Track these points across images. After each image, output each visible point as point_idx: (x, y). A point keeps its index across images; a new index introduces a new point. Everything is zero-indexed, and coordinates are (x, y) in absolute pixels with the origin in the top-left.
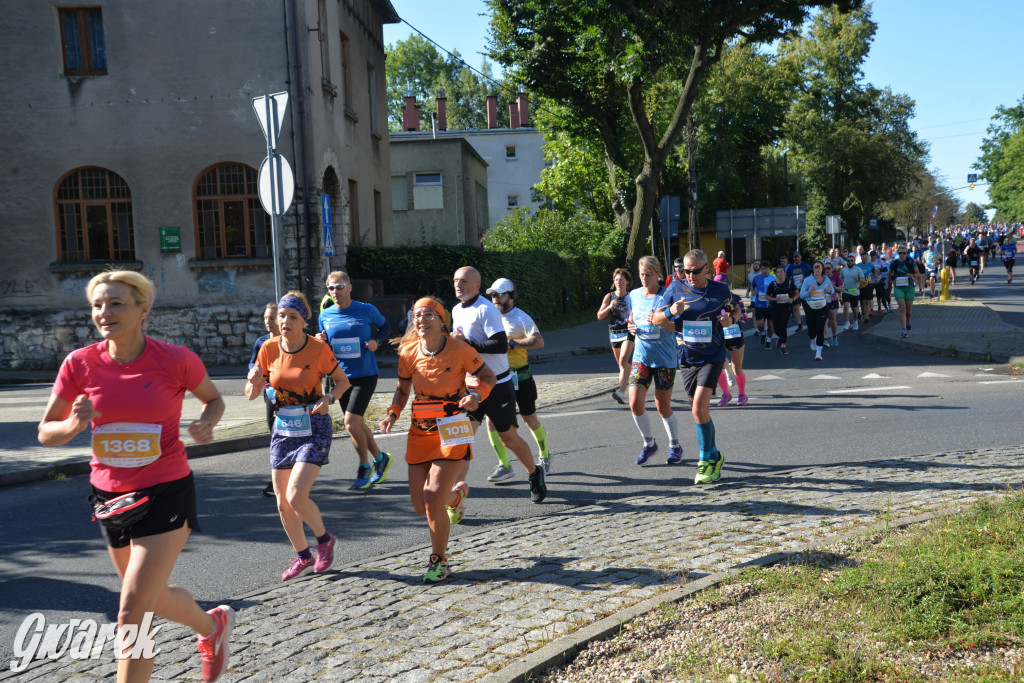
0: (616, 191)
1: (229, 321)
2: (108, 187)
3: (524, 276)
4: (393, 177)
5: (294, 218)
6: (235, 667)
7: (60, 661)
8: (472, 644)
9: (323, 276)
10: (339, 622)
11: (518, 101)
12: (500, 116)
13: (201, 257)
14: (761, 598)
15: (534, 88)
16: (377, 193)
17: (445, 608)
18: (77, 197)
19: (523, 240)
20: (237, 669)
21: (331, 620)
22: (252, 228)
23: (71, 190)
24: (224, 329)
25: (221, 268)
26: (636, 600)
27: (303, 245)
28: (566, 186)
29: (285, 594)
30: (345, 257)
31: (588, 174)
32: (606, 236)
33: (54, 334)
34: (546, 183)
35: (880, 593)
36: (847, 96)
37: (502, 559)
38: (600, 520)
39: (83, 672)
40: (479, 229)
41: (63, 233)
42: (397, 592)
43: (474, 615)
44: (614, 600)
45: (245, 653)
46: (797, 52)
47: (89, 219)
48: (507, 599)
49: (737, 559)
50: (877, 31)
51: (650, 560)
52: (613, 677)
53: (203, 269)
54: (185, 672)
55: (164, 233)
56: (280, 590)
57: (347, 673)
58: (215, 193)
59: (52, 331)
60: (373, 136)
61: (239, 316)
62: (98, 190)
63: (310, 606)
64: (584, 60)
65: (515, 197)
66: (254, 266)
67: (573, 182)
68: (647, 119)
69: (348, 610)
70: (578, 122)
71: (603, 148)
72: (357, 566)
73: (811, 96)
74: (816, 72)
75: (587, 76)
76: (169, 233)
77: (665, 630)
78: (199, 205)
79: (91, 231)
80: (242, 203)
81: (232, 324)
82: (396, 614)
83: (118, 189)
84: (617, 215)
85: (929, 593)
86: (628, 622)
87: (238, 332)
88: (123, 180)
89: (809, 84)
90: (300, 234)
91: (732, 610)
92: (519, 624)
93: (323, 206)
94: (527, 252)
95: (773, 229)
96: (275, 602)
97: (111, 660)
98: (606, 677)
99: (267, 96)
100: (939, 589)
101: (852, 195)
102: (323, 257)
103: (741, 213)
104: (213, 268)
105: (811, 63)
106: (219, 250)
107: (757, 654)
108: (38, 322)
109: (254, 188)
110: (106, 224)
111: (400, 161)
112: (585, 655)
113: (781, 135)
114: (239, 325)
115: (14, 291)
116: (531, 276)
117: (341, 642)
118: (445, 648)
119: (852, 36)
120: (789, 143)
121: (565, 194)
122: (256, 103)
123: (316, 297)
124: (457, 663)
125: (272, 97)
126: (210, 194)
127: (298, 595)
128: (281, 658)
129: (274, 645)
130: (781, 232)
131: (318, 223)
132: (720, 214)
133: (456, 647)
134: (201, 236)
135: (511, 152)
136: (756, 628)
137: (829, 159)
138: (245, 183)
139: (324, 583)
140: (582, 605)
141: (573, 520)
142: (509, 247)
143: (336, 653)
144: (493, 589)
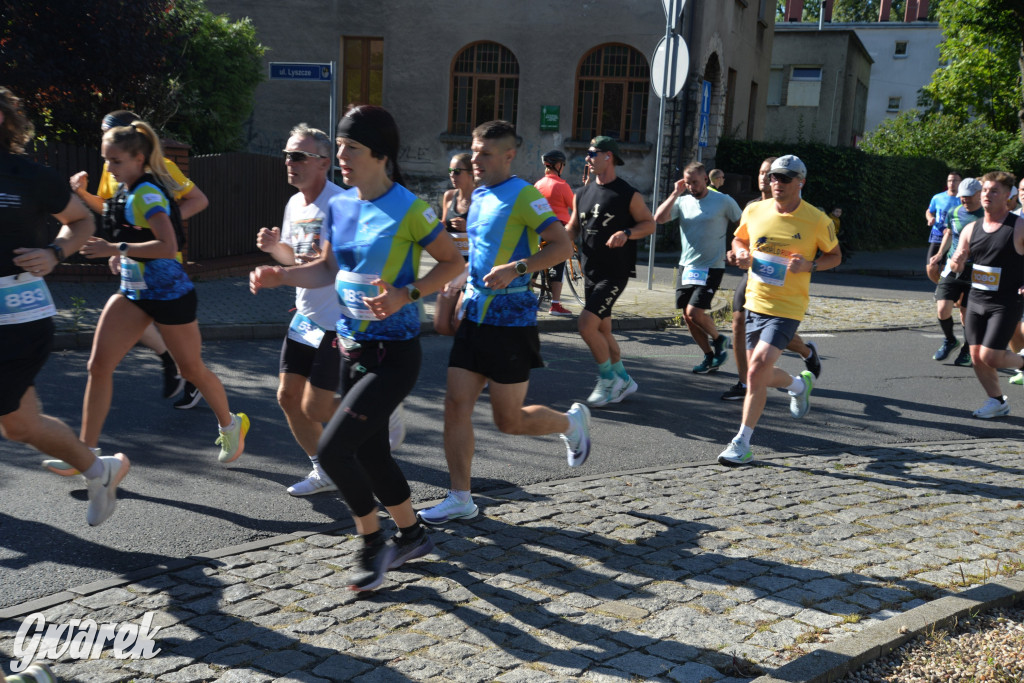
2: (500, 62)
3: (906, 185)
4: (773, 70)
5: (672, 104)
8: (888, 564)
10: (735, 515)
13: (577, 137)
16: (754, 85)
17: (848, 520)
18: (471, 71)
19: (907, 145)
21: (728, 512)
22: (629, 111)
27: (677, 133)
28: (961, 90)
29: (674, 477)
30: (716, 149)
31: (991, 77)
32: (1005, 147)
33: (438, 200)
34: (937, 86)
38: (1016, 456)
40: (853, 131)
41: (455, 105)
42: (792, 495)
43: (884, 533)
45: (645, 527)
47: (480, 94)
48: (920, 523)
53: (577, 150)
55: (545, 111)
56: (668, 472)
58: (598, 74)
59: (436, 198)
60: (759, 23)
62: (490, 65)
63: (701, 493)
65: (898, 99)
66: (626, 150)
67: (970, 86)
69: (743, 504)
70: (994, 16)
71: (1017, 44)
76: (548, 112)
78: (581, 85)
79: (478, 102)
80: (619, 87)
82: (796, 518)
83: (508, 65)
88: (513, 56)
90: (676, 121)
92: (940, 552)
93: (704, 93)
94: (912, 159)
96: (665, 483)
102: (696, 147)
108: (425, 188)
109: (646, 71)
110: (493, 99)
111: (781, 52)
115: (408, 157)
117: (742, 536)
118: (859, 562)
126: (592, 74)
127: (688, 480)
131: (695, 111)
133: (871, 564)
134: (579, 116)
135: (901, 49)
138: (628, 65)
139: (712, 473)
140: (1015, 546)
141: (982, 451)
142: (890, 152)
143: (739, 545)
144: (901, 510)
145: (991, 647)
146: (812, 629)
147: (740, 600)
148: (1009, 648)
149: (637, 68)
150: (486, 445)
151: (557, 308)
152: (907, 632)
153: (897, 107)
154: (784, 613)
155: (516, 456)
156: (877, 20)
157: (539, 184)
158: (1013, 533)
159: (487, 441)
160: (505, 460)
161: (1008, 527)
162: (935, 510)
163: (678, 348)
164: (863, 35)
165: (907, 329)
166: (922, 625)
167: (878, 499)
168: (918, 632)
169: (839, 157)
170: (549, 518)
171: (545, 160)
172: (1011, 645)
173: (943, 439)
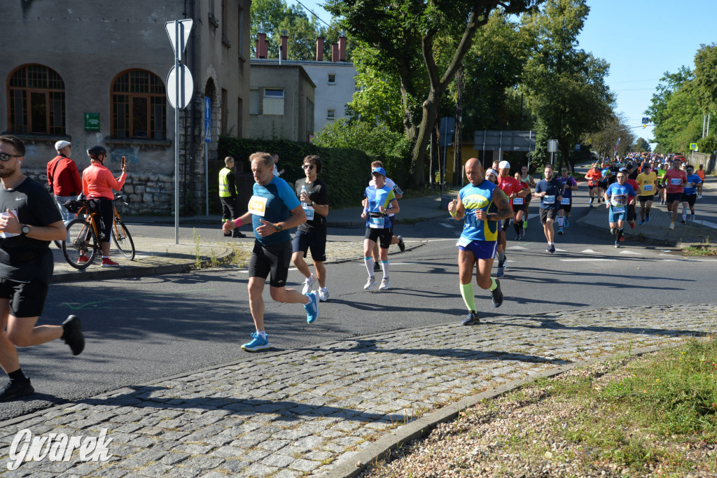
0: (407, 111)
1: (132, 184)
2: (48, 80)
3: (343, 167)
4: (252, 90)
5: (183, 112)
6: (177, 427)
7: (45, 415)
9: (202, 156)
11: (339, 43)
12: (324, 52)
13: (114, 136)
14: (553, 399)
15: (354, 34)
16: (240, 100)
17: (321, 394)
18: (25, 86)
19: (341, 141)
20: (179, 429)
22: (152, 117)
23: (20, 80)
24: (129, 189)
25: (128, 145)
26: (459, 396)
27: (189, 133)
28: (370, 105)
29: (202, 378)
30: (217, 143)
31: (386, 98)
32: (398, 142)
34: (357, 102)
35: (643, 399)
36: (567, 57)
37: (354, 362)
38: (419, 339)
39: (64, 424)
40: (307, 132)
41: (12, 111)
42: (284, 381)
43: (344, 400)
44: (443, 395)
45: (182, 417)
46: (534, 23)
47: (33, 103)
48: (366, 390)
49: (525, 371)
50: (590, 13)
51: (462, 368)
52: (460, 449)
53: (115, 145)
54: (140, 429)
55: (88, 116)
56: (197, 375)
57: (261, 436)
58: (127, 91)
60: (240, 58)
61: (139, 180)
62: (40, 82)
63: (222, 387)
64: (390, 16)
65: (333, 111)
66: (152, 145)
67: (375, 103)
68: (434, 61)
69: (251, 392)
70: (384, 61)
71: (399, 78)
72: (250, 361)
73: (542, 55)
74: (546, 38)
75: (392, 28)
76: (91, 118)
77: (489, 418)
78: (114, 98)
79: (33, 109)
80: (144, 100)
81: (134, 186)
82: (287, 396)
83: (55, 82)
84: (406, 128)
85: (681, 401)
86: (462, 411)
87: (138, 192)
88: (58, 75)
89: (541, 46)
90: (188, 125)
91: (534, 406)
92: (379, 408)
93: (206, 105)
94: (345, 150)
95: (513, 146)
96: (195, 383)
97: (83, 417)
98: (454, 448)
99: (177, 21)
100: (688, 400)
101: (567, 126)
102: (203, 142)
103: (491, 133)
104: (123, 145)
105: (543, 32)
106: (127, 132)
107: (562, 438)
109: (163, 89)
110: (45, 108)
111: (256, 78)
112: (436, 432)
113: (520, 81)
114: (139, 187)
116: (347, 167)
118: (329, 422)
119: (573, 15)
120: (525, 87)
121: (370, 111)
122: (168, 25)
123: (197, 171)
124: (340, 433)
125: (181, 23)
126: (123, 91)
127: (211, 379)
128: (210, 423)
129: (202, 413)
130: (518, 148)
131: (201, 117)
132: (477, 133)
133: (336, 422)
134: (115, 121)
135: (332, 79)
136: (555, 419)
137: (553, 99)
138: (149, 85)
139: (229, 371)
140: (422, 398)
141: (400, 338)
142: (331, 145)
143: (250, 421)
144: (354, 383)
145: (411, 466)
146: (301, 473)
147: (251, 460)
148: (421, 465)
149: (156, 87)
150: (54, 370)
151: (107, 261)
152: (361, 465)
153: (333, 116)
154: (282, 465)
155: (79, 377)
156: (314, 59)
157: (86, 171)
158: (420, 389)
159: (55, 367)
160: (70, 381)
161: (417, 385)
162: (374, 380)
163: (200, 284)
164: (309, 69)
165: (350, 261)
166: (370, 459)
167: (339, 377)
168: (368, 464)
169: (300, 149)
170: (107, 420)
171: (90, 152)
172: (422, 462)
173: (377, 332)
